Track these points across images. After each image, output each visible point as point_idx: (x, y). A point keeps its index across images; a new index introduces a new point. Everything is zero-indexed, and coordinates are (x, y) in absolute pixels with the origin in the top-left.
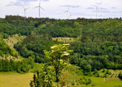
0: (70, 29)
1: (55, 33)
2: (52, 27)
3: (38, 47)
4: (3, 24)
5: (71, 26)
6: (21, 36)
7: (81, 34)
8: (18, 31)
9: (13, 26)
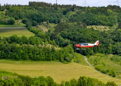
0: (104, 16)
1: (88, 20)
2: (84, 15)
3: (75, 35)
4: (30, 10)
5: (105, 14)
6: (50, 24)
7: (116, 22)
8: (46, 18)
9: (40, 12)
